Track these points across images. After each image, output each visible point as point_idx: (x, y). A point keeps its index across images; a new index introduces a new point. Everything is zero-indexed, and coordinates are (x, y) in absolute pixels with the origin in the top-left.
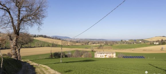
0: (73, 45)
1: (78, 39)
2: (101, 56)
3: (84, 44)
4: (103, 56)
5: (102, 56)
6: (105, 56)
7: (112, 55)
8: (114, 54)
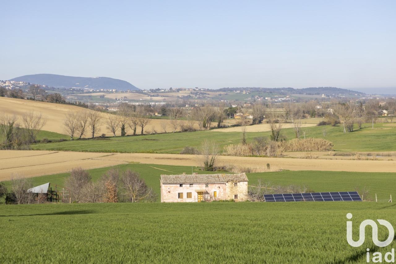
0: (130, 131)
1: (180, 94)
2: (180, 195)
3: (196, 125)
4: (189, 195)
5: (185, 196)
6: (200, 193)
7: (232, 188)
8: (241, 183)
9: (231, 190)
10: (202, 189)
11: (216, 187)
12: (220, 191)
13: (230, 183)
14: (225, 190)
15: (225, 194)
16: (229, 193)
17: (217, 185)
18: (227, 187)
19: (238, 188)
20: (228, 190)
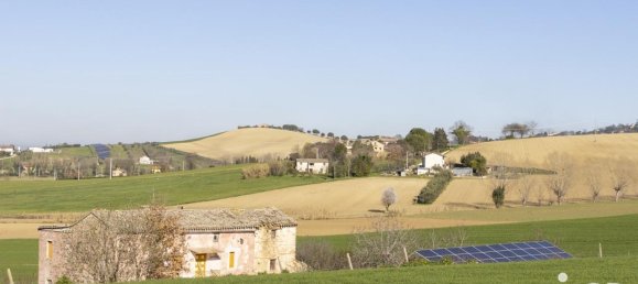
6: (200, 257)
7: (266, 242)
8: (285, 229)
9: (264, 248)
10: (205, 246)
11: (235, 241)
12: (242, 251)
13: (263, 230)
14: (252, 247)
15: (252, 258)
16: (260, 255)
17: (238, 236)
18: (256, 239)
19: (278, 243)
20: (258, 247)
